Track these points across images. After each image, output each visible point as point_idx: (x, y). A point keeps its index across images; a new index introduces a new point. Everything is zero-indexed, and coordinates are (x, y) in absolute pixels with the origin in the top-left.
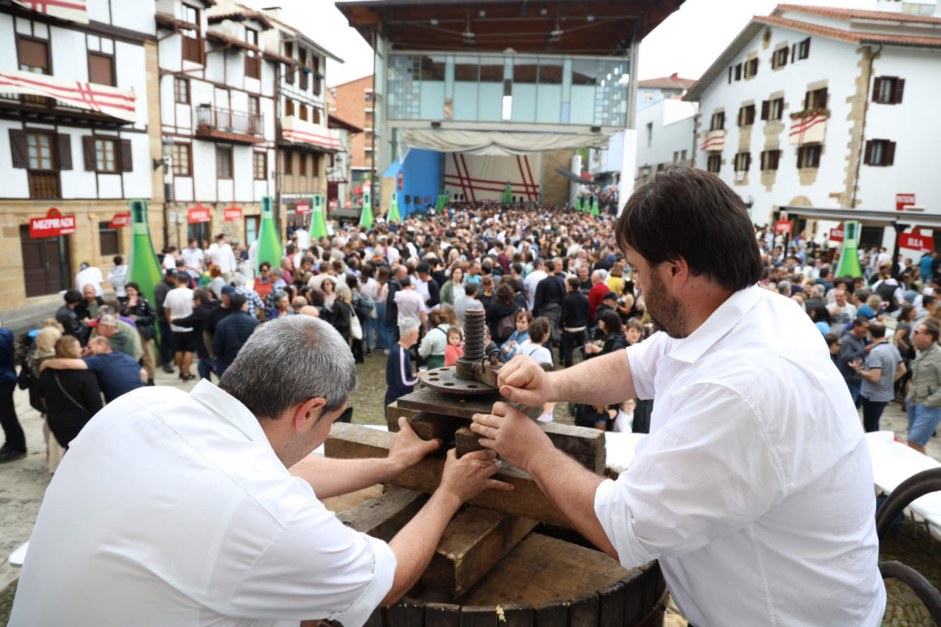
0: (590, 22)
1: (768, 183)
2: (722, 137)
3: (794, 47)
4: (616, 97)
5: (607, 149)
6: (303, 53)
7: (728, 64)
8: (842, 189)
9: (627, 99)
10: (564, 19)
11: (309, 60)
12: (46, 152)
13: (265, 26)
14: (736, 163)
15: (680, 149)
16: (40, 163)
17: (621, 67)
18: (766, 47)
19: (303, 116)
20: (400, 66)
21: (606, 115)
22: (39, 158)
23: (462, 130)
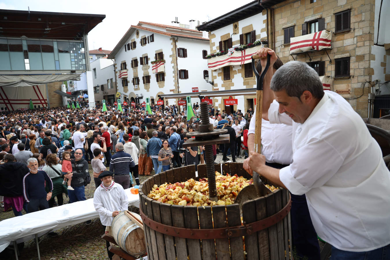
0: (63, 25)
1: (147, 89)
2: (127, 72)
3: (148, 37)
4: (80, 58)
7: (124, 44)
8: (174, 88)
9: (85, 59)
10: (50, 23)
14: (133, 82)
15: (110, 78)
17: (80, 45)
18: (138, 37)
21: (77, 66)
23: (3, 75)
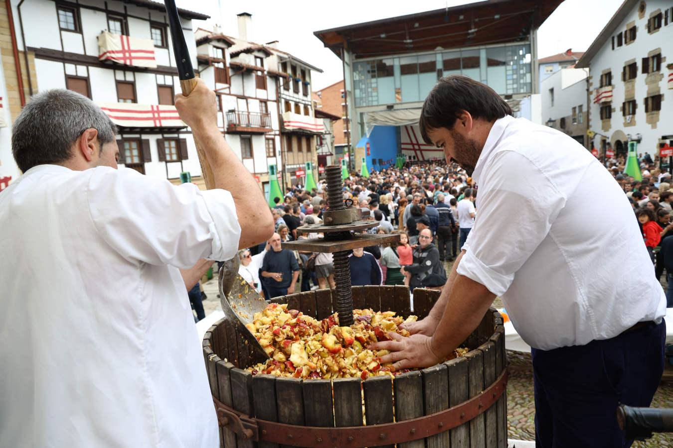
0: (497, 20)
1: (653, 122)
2: (611, 91)
3: (666, 12)
4: (522, 72)
5: (519, 111)
6: (294, 69)
7: (610, 35)
9: (531, 72)
10: (477, 20)
11: (299, 72)
12: (135, 152)
13: (268, 54)
14: (624, 109)
15: (577, 105)
16: (132, 160)
17: (524, 49)
18: (642, 16)
19: (298, 111)
20: (362, 69)
21: (515, 86)
22: (132, 157)
23: (409, 109)
